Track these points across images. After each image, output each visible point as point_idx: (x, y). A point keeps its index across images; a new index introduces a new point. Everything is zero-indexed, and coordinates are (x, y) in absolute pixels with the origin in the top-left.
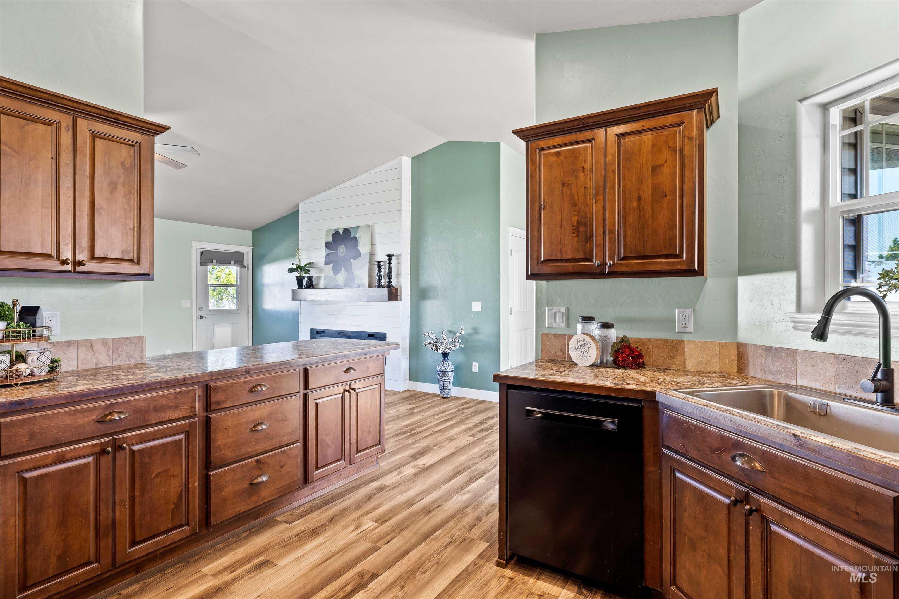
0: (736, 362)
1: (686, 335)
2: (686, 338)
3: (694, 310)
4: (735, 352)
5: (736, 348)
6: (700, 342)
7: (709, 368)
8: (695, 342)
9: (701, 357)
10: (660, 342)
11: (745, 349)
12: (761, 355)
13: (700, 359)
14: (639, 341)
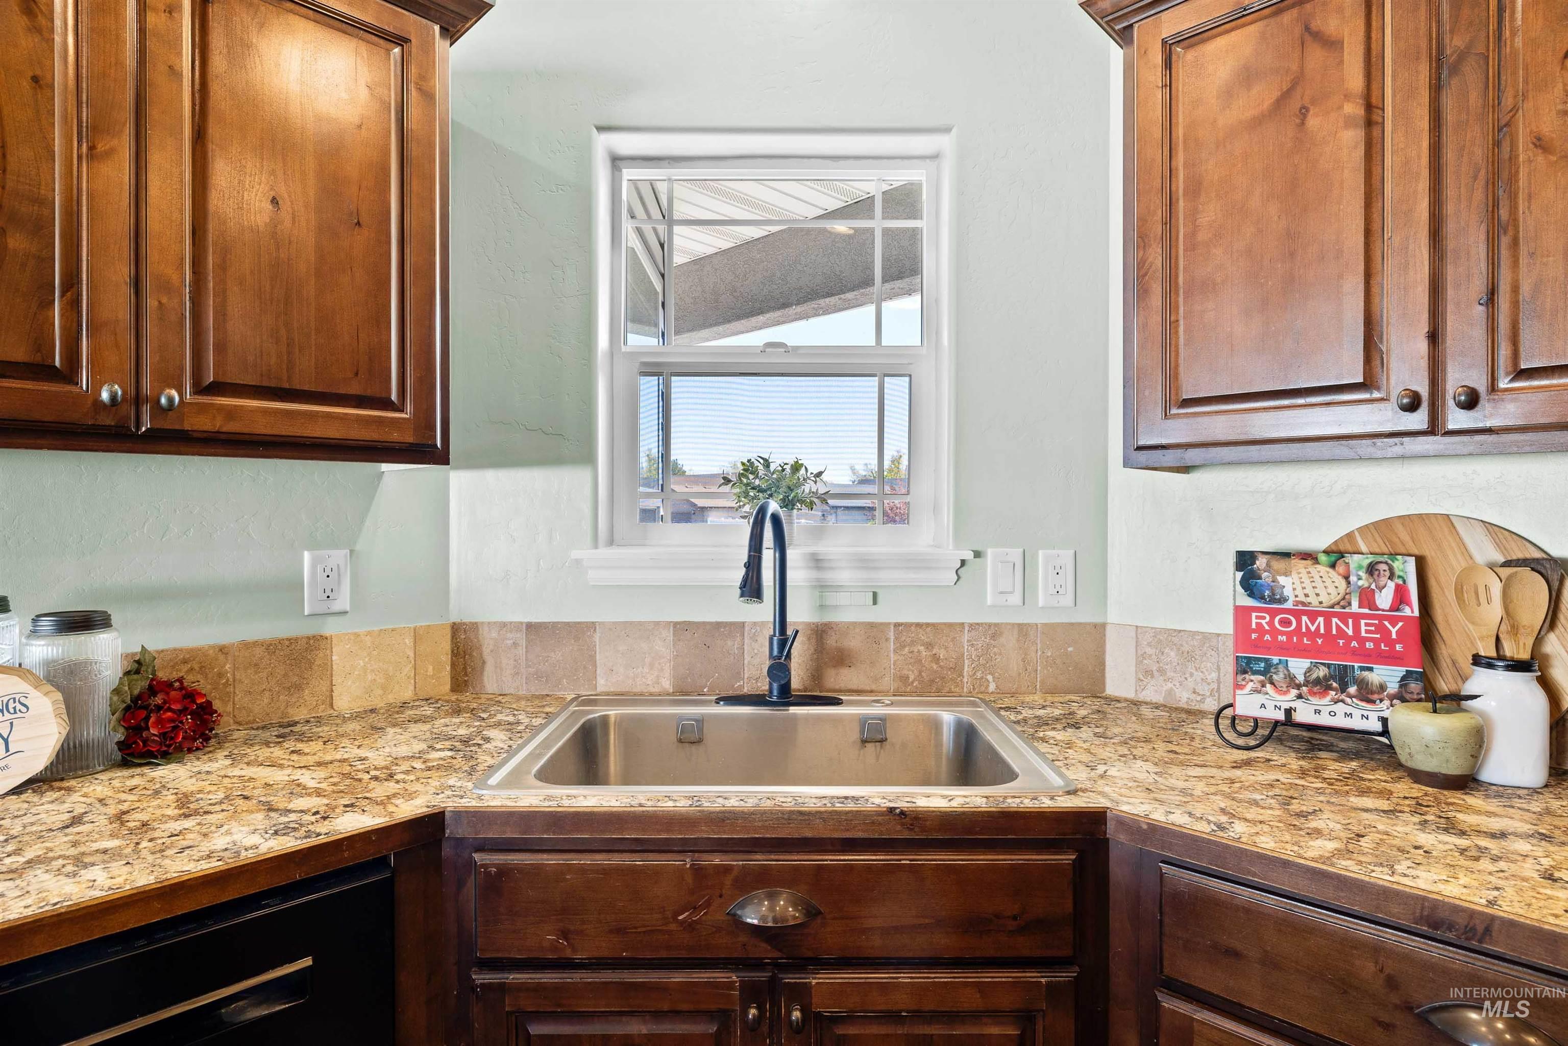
0: (448, 668)
1: (331, 620)
2: (330, 628)
3: (352, 551)
4: (446, 645)
5: (449, 637)
6: (369, 633)
7: (390, 696)
8: (357, 635)
9: (373, 671)
10: (259, 651)
11: (472, 636)
12: (515, 644)
13: (370, 677)
14: (188, 657)
